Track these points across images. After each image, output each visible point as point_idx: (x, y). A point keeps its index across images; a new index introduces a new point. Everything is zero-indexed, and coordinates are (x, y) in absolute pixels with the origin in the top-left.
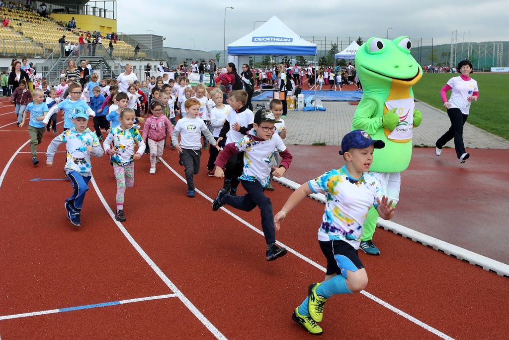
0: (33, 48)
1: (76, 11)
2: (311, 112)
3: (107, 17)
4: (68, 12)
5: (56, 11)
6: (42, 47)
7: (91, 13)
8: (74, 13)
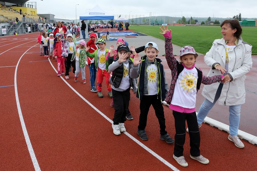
0: (3, 19)
1: (21, 6)
2: (113, 41)
3: (33, 8)
4: (18, 6)
5: (13, 6)
6: (7, 19)
7: (27, 7)
8: (20, 6)
